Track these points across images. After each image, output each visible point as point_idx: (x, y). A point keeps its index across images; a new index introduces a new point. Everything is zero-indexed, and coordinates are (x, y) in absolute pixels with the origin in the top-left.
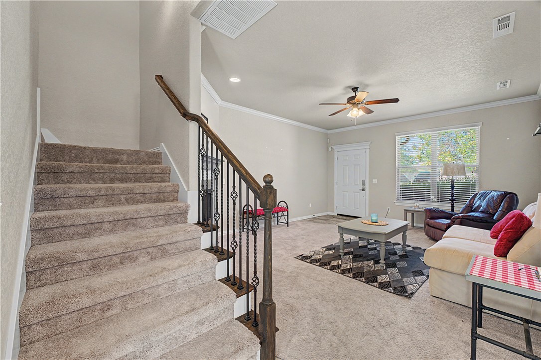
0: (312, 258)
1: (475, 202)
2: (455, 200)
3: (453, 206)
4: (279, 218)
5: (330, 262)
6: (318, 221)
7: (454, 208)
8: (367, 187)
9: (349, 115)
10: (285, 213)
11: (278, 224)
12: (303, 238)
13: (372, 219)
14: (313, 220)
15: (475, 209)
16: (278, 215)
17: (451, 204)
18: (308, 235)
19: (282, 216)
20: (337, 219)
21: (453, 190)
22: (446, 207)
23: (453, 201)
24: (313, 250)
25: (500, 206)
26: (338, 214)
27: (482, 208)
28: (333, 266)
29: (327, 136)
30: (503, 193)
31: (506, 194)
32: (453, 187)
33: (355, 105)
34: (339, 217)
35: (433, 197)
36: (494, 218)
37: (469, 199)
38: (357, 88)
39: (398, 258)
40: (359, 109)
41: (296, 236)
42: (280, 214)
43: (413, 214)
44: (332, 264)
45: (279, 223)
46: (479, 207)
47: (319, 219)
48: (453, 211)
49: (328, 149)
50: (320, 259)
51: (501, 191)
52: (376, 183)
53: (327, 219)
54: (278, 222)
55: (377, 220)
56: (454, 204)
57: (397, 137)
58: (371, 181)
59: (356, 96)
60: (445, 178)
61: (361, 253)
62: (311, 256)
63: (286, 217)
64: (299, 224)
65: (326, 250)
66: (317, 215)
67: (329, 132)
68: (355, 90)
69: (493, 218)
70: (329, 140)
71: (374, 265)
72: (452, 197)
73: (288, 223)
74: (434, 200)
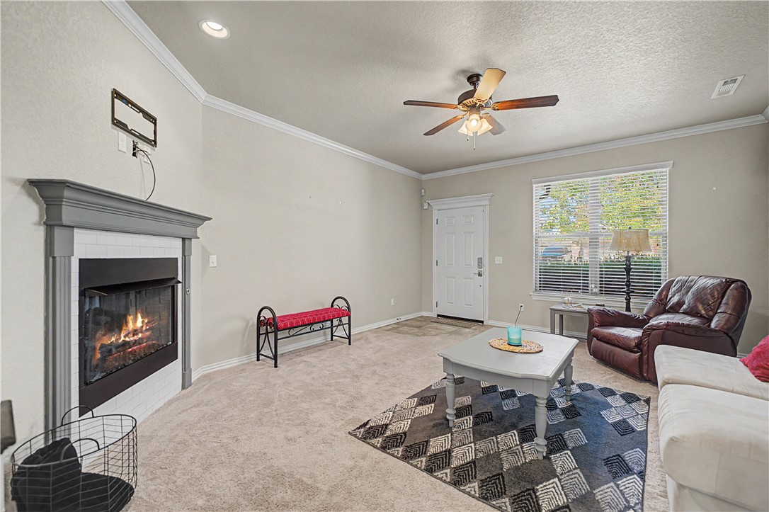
0: (388, 433)
1: (670, 296)
2: (633, 292)
3: (628, 301)
4: (334, 329)
5: (427, 442)
6: (405, 329)
7: (631, 304)
8: (486, 270)
9: (463, 130)
10: (345, 320)
11: (332, 340)
12: (374, 373)
13: (509, 338)
14: (397, 328)
15: (671, 307)
16: (332, 325)
17: (626, 299)
18: (385, 364)
19: (339, 325)
20: (438, 325)
21: (628, 274)
22: (615, 304)
23: (628, 294)
24: (391, 405)
25: (720, 303)
26: (438, 315)
27: (685, 306)
28: (435, 454)
29: (419, 185)
30: (724, 280)
31: (729, 282)
32: (628, 270)
33: (475, 108)
34: (442, 319)
35: (593, 286)
36: (713, 325)
37: (660, 289)
38: (478, 76)
39: (562, 419)
40: (481, 118)
41: (362, 367)
42: (336, 322)
43: (561, 317)
44: (431, 451)
45: (334, 338)
46: (680, 304)
47: (406, 325)
48: (630, 311)
49: (422, 206)
50: (405, 433)
51: (718, 278)
52: (501, 262)
53: (420, 324)
54: (332, 335)
55: (520, 339)
56: (630, 298)
57: (534, 186)
58: (492, 260)
59: (475, 90)
60: (613, 255)
61: (488, 409)
62: (387, 425)
63: (347, 327)
64: (371, 337)
65: (420, 404)
66: (403, 318)
67: (425, 177)
68: (475, 79)
69: (709, 326)
70: (423, 191)
71: (521, 443)
72: (628, 286)
73: (349, 338)
74: (594, 290)
